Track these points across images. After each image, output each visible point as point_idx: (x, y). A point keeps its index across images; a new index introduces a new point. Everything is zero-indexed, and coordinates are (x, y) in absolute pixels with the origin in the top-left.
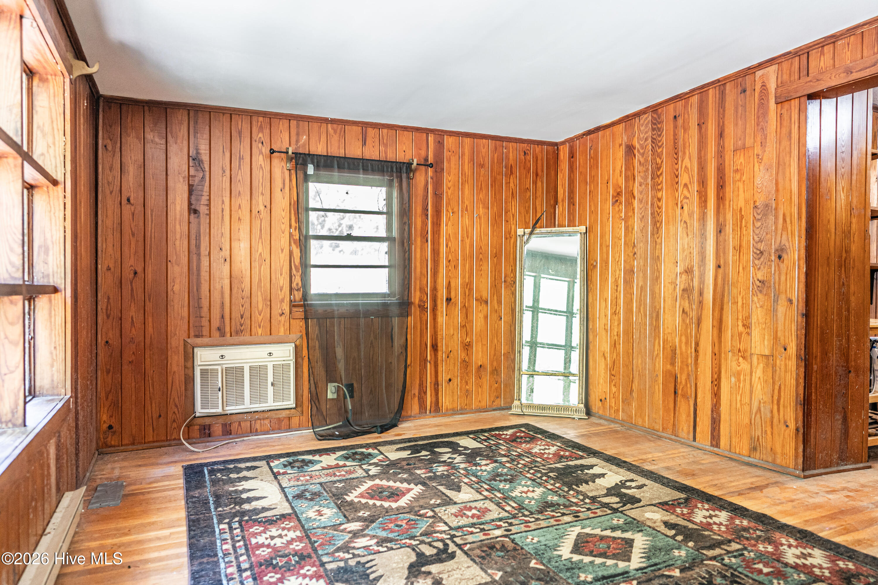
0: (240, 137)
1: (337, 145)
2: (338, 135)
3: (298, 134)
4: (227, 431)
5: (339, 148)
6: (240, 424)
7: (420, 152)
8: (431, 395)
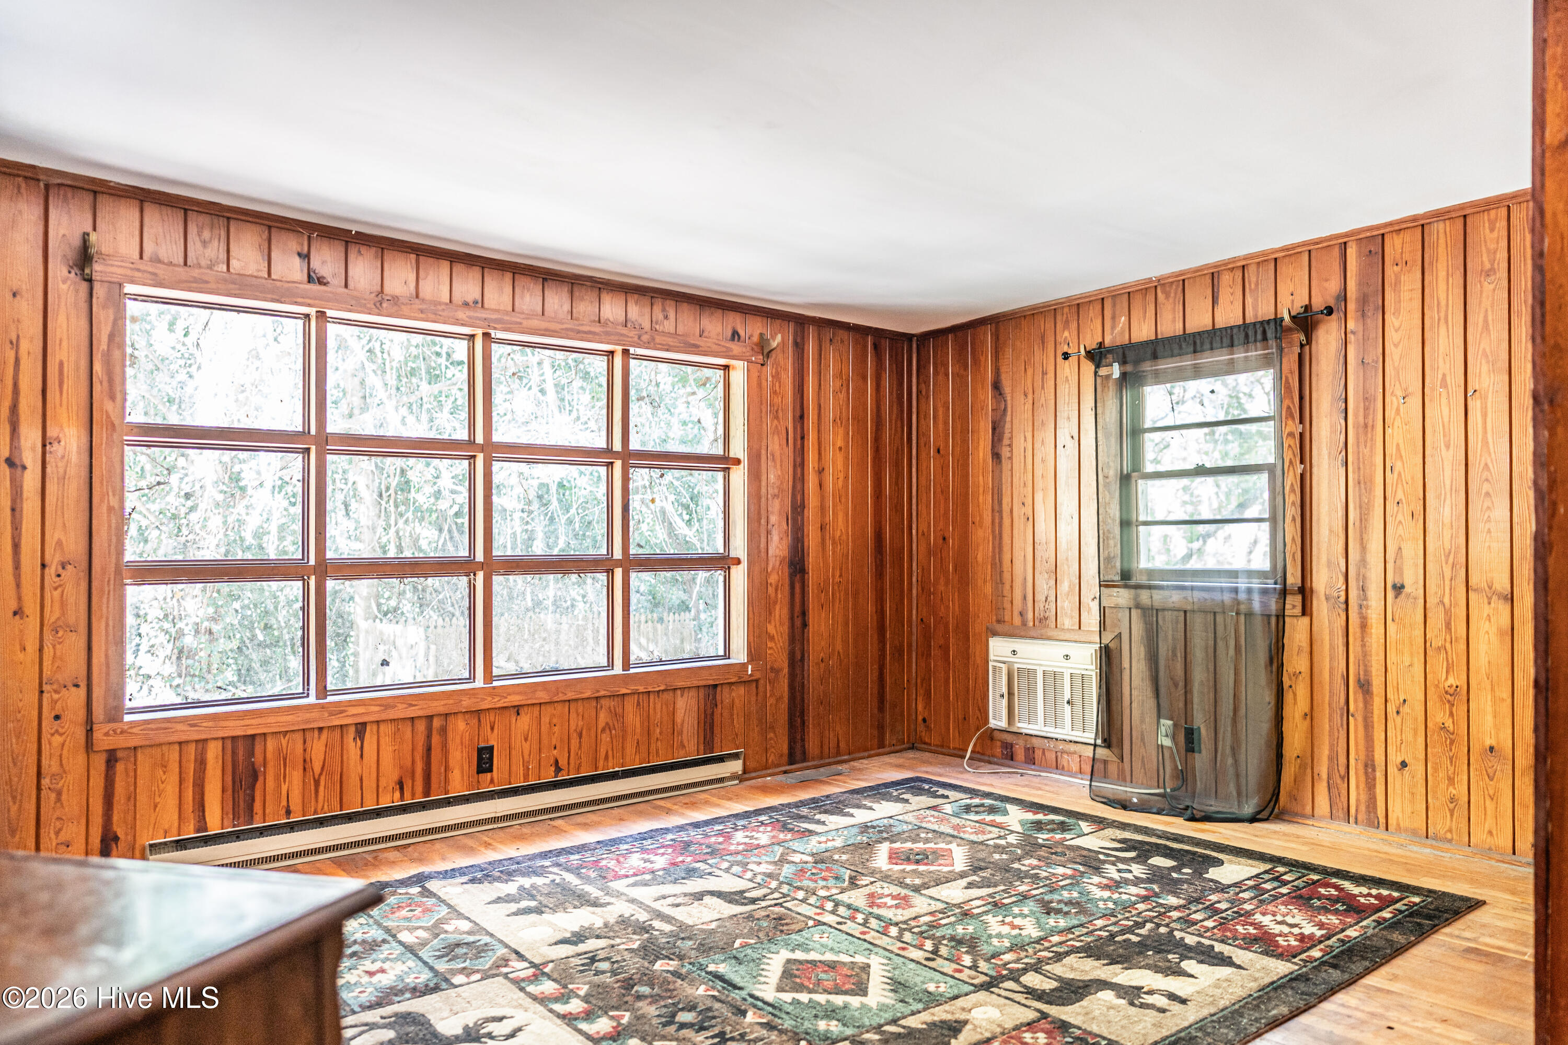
0: (1043, 343)
1: (1170, 317)
2: (1171, 300)
3: (1113, 318)
4: (1031, 759)
5: (1174, 321)
6: (1044, 753)
7: (1326, 285)
8: (1357, 787)
